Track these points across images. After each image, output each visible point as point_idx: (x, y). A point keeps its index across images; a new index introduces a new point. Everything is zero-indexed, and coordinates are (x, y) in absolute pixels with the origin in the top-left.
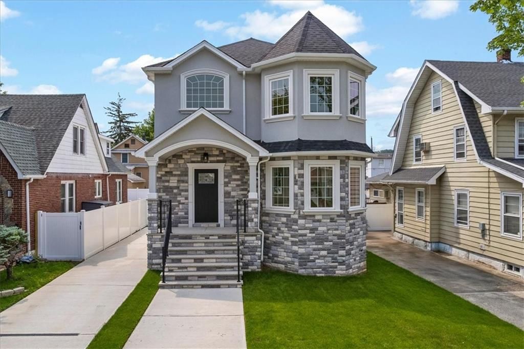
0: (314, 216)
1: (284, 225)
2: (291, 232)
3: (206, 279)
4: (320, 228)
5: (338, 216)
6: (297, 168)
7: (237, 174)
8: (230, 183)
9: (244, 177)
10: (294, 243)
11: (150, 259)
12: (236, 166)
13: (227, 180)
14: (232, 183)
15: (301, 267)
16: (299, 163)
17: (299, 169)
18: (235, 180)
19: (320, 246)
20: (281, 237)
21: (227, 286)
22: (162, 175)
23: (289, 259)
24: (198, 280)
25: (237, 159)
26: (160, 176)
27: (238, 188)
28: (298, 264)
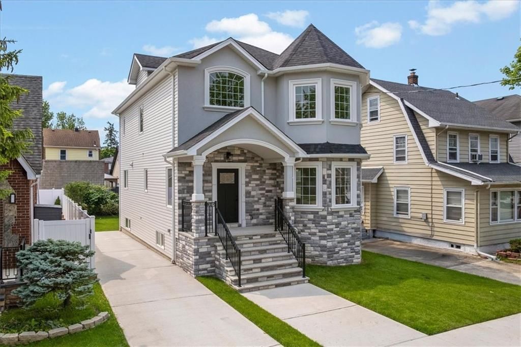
0: (338, 212)
1: (311, 222)
2: (319, 228)
3: (274, 278)
4: (342, 223)
5: (355, 211)
6: (326, 169)
7: (257, 174)
8: (250, 183)
9: (263, 177)
10: (322, 238)
11: (197, 265)
12: (256, 166)
13: (248, 180)
14: (252, 182)
15: (330, 259)
16: (327, 164)
18: (255, 180)
19: (343, 239)
20: (308, 234)
21: (297, 283)
22: (186, 175)
23: (317, 253)
24: (267, 281)
25: (256, 159)
26: (183, 175)
27: (257, 188)
28: (326, 256)
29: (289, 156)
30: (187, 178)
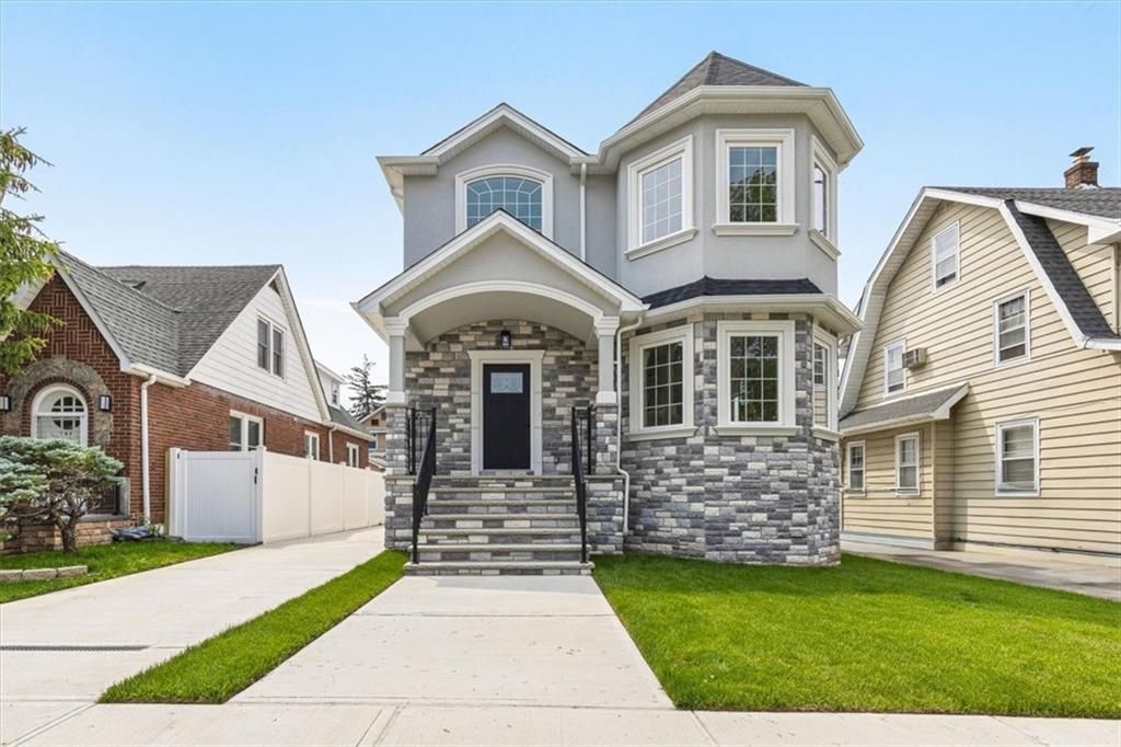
0: (738, 438)
1: (671, 462)
2: (688, 475)
3: (510, 558)
4: (750, 465)
5: (791, 439)
7: (569, 373)
8: (554, 391)
9: (583, 379)
10: (694, 497)
11: (391, 529)
12: (567, 357)
13: (548, 384)
14: (557, 389)
15: (711, 547)
16: (704, 328)
17: (706, 340)
18: (564, 384)
19: (752, 503)
20: (664, 489)
21: (559, 572)
22: (419, 375)
23: (684, 531)
24: (492, 561)
26: (414, 376)
27: (571, 400)
28: (703, 539)
29: (602, 313)
30: (421, 381)
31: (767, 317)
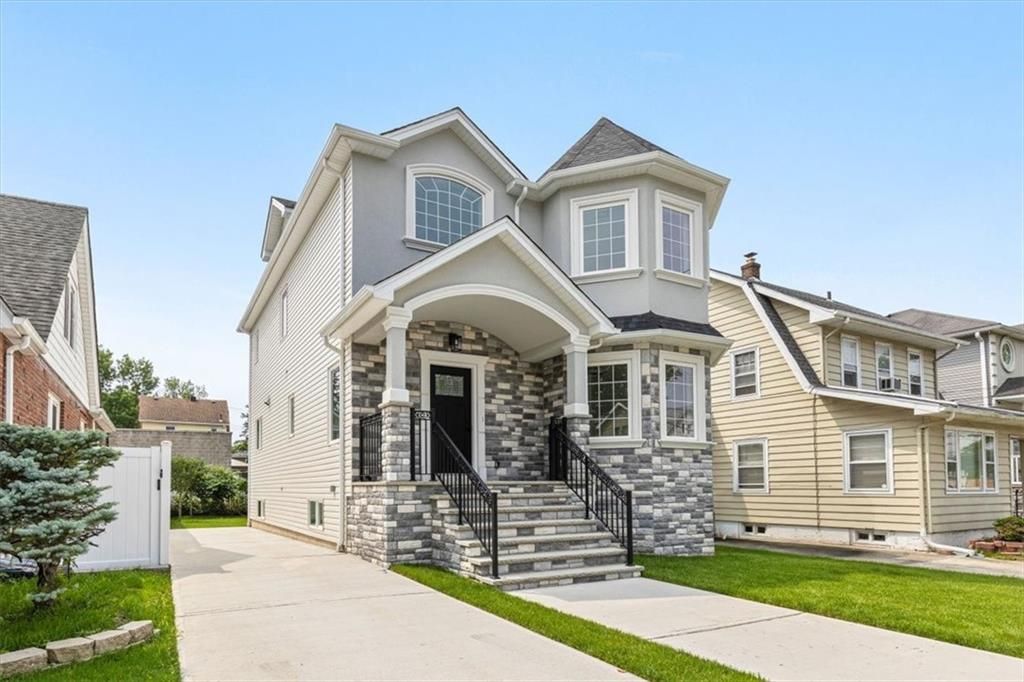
0: (671, 450)
1: (618, 469)
2: (636, 481)
3: (566, 565)
4: (681, 473)
5: (703, 452)
7: (507, 381)
8: (493, 397)
9: (517, 388)
10: (643, 501)
11: (393, 540)
12: (504, 365)
13: (489, 390)
14: (497, 396)
15: (657, 543)
16: (651, 354)
17: (652, 366)
18: (503, 392)
19: (682, 505)
21: (617, 576)
22: (369, 370)
24: (552, 570)
25: (505, 352)
26: (363, 370)
27: (508, 407)
28: (652, 537)
29: (578, 331)
30: (371, 376)
31: (688, 351)
